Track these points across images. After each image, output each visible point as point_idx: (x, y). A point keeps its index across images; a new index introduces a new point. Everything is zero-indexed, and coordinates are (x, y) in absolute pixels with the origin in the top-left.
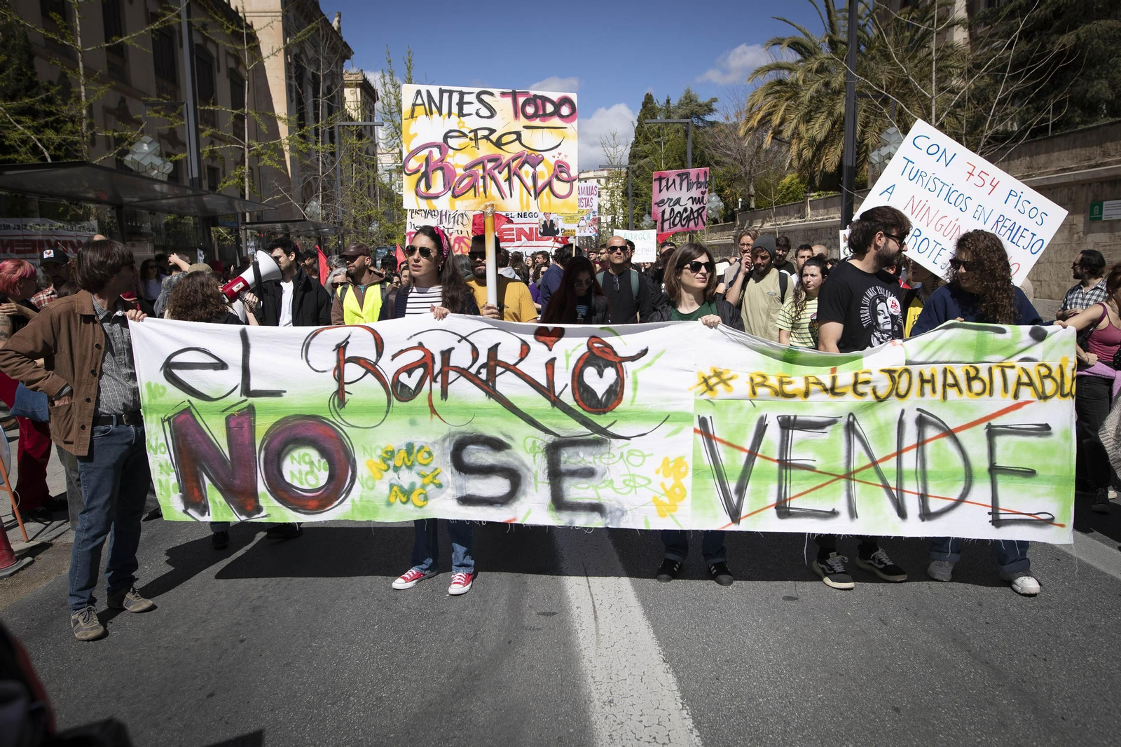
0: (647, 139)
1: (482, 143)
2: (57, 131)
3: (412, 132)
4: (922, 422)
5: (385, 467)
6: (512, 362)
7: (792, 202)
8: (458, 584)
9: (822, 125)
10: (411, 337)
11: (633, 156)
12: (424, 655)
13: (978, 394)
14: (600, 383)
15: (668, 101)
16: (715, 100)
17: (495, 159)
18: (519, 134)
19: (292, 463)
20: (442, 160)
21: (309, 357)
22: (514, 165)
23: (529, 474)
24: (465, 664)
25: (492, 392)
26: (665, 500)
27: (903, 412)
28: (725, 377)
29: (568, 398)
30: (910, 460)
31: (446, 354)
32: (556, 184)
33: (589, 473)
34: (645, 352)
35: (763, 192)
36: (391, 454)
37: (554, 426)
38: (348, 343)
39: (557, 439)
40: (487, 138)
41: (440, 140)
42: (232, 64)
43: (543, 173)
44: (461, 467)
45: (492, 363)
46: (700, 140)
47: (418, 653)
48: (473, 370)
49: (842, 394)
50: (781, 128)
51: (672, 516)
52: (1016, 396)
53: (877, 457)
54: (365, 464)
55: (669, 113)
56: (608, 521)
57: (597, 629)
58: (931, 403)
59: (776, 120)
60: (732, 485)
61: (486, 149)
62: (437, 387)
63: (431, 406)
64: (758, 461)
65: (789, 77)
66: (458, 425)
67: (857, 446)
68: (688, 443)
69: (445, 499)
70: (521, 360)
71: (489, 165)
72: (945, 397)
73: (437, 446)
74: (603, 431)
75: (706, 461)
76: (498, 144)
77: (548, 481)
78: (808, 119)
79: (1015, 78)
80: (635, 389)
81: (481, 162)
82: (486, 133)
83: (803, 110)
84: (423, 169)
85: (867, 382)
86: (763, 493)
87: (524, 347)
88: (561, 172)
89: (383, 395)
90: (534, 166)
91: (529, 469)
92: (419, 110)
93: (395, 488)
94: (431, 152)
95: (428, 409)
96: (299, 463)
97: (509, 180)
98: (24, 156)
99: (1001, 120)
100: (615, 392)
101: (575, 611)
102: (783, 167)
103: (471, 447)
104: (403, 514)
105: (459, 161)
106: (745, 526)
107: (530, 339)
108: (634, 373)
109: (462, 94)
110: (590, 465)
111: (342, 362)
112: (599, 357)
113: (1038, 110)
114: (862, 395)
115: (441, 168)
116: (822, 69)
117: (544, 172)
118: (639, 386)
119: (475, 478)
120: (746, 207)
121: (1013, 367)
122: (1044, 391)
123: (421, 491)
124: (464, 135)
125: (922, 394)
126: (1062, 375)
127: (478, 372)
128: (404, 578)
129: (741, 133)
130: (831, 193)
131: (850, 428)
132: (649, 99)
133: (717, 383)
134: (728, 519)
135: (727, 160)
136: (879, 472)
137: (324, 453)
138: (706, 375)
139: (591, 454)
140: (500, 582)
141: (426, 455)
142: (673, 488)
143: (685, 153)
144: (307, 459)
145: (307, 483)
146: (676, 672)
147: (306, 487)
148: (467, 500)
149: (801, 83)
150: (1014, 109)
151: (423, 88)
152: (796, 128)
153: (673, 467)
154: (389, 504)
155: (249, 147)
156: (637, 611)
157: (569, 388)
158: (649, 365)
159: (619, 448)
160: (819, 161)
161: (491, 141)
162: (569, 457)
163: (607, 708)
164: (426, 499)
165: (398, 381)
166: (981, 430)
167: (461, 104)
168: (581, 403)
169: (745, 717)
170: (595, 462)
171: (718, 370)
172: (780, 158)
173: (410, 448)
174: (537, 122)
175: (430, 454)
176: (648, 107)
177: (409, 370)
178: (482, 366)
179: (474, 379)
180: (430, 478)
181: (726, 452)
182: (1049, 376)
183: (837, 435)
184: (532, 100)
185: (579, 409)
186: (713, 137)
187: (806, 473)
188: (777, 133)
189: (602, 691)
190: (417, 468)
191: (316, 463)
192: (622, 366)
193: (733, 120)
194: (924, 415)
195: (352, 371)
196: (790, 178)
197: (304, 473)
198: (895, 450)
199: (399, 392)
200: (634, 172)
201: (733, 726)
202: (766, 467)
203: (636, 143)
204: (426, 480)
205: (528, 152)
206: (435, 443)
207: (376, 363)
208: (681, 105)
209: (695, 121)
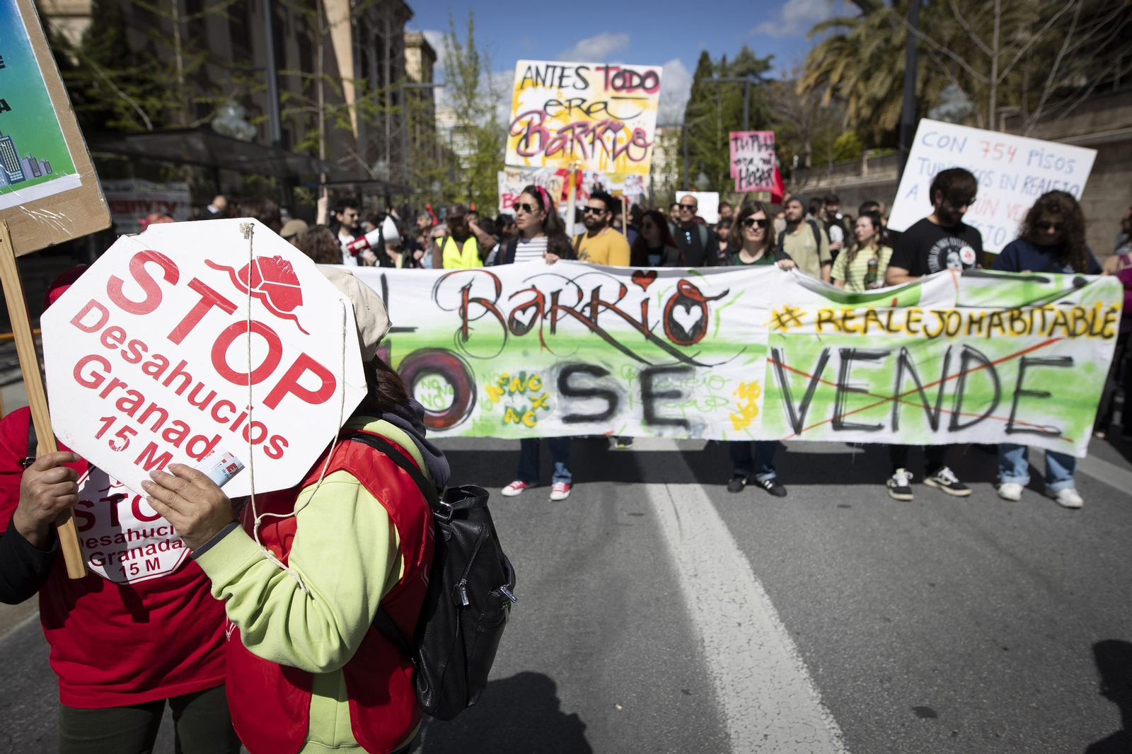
0: (703, 97)
1: (575, 112)
2: (160, 98)
3: (520, 100)
4: (966, 356)
5: (501, 391)
6: (611, 301)
7: (848, 160)
8: (558, 491)
9: (882, 83)
10: (525, 281)
11: (689, 115)
12: (537, 542)
13: (1019, 333)
14: (686, 318)
15: (724, 59)
16: (771, 57)
17: (583, 125)
18: (606, 104)
19: (423, 387)
20: (540, 125)
21: (438, 298)
22: (599, 130)
23: (625, 396)
24: (573, 548)
25: (593, 326)
26: (740, 416)
27: (950, 348)
28: (795, 314)
29: (660, 332)
30: (951, 387)
31: (555, 295)
32: (633, 149)
33: (676, 395)
34: (726, 293)
35: (819, 150)
36: (506, 381)
37: (648, 356)
38: (471, 285)
39: (649, 367)
40: (579, 106)
41: (541, 108)
42: (300, 27)
43: (622, 139)
44: (566, 390)
45: (595, 303)
46: (756, 97)
47: (533, 541)
48: (578, 309)
49: (896, 331)
50: (840, 85)
51: (746, 429)
52: (1050, 334)
53: (923, 383)
54: (484, 389)
55: (724, 68)
56: (691, 433)
57: (680, 526)
58: (977, 341)
59: (834, 78)
60: (797, 404)
61: (577, 116)
62: (547, 323)
63: (542, 339)
64: (820, 386)
65: (850, 33)
66: (564, 355)
67: (907, 375)
68: (762, 370)
69: (551, 419)
70: (620, 299)
71: (578, 130)
72: (989, 335)
73: (546, 374)
74: (689, 360)
75: (777, 384)
76: (588, 112)
77: (641, 401)
78: (867, 76)
79: (1080, 33)
80: (717, 325)
81: (571, 127)
82: (579, 102)
83: (863, 67)
84: (524, 132)
85: (918, 321)
86: (821, 411)
87: (623, 288)
88: (639, 138)
89: (500, 330)
90: (615, 132)
91: (625, 392)
92: (528, 82)
93: (510, 410)
94: (532, 118)
95: (539, 343)
96: (429, 388)
97: (593, 143)
98: (130, 123)
99: (1066, 75)
100: (700, 328)
101: (659, 513)
102: (841, 125)
103: (576, 374)
104: (515, 432)
105: (553, 126)
106: (805, 436)
107: (627, 280)
108: (717, 311)
109: (563, 69)
110: (678, 389)
111: (466, 303)
112: (687, 297)
113: (1105, 64)
114: (914, 332)
115: (539, 131)
116: (884, 24)
117: (623, 137)
118: (721, 323)
119: (578, 400)
120: (802, 165)
121: (1052, 310)
122: (1074, 330)
123: (531, 413)
124: (560, 104)
125: (969, 332)
126: (1094, 317)
127: (583, 310)
128: (513, 487)
129: (799, 90)
130: (888, 151)
131: (903, 361)
132: (705, 57)
133: (789, 320)
134: (791, 431)
135: (783, 118)
136: (923, 396)
137: (449, 379)
138: (780, 313)
139: (678, 379)
140: (593, 491)
141: (536, 382)
142: (747, 407)
143: (741, 111)
144: (435, 385)
145: (436, 405)
146: (748, 556)
147: (434, 408)
148: (571, 419)
149: (863, 38)
150: (1079, 63)
151: (533, 64)
152: (855, 85)
153: (748, 389)
154: (504, 423)
155: (324, 109)
156: (711, 514)
157: (661, 325)
158: (730, 304)
159: (703, 374)
160: (878, 118)
161: (582, 109)
162: (659, 382)
163: (693, 580)
164: (535, 420)
165: (514, 318)
166: (1016, 363)
167: (561, 77)
168: (670, 336)
169: (807, 588)
170: (681, 386)
171: (790, 308)
172: (837, 115)
173: (522, 376)
174: (623, 93)
175: (539, 381)
176: (704, 66)
177: (524, 308)
178: (587, 305)
179: (579, 316)
180: (539, 402)
181: (793, 377)
182: (1082, 317)
183: (888, 365)
184: (621, 74)
185: (669, 342)
186: (769, 94)
187: (860, 395)
188: (835, 90)
189: (688, 568)
190: (529, 393)
191: (443, 388)
192: (706, 305)
193: (790, 77)
194: (969, 350)
195: (475, 310)
196: (847, 136)
197: (432, 396)
198: (939, 376)
199: (515, 327)
200: (689, 131)
201: (797, 594)
202: (826, 388)
203: (693, 101)
204: (536, 404)
205: (611, 119)
206: (544, 371)
207: (495, 303)
208: (737, 63)
209: (751, 78)
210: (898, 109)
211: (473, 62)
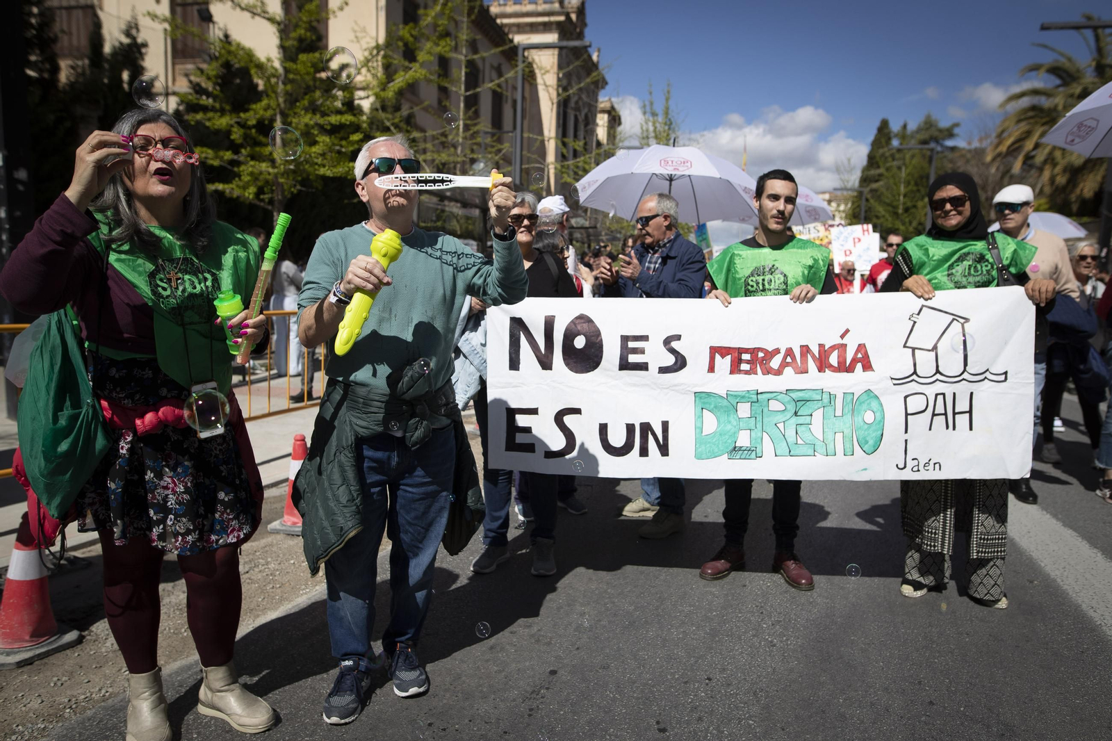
11: (865, 180)
15: (905, 127)
16: (957, 125)
50: (1033, 153)
55: (903, 135)
59: (1028, 146)
65: (1045, 102)
129: (989, 158)
132: (884, 125)
143: (926, 177)
149: (1060, 107)
160: (1075, 186)
176: (883, 133)
186: (951, 161)
188: (1028, 158)
193: (977, 145)
200: (865, 196)
203: (869, 167)
208: (919, 130)
209: (932, 145)
210: (1099, 178)
211: (667, 128)
